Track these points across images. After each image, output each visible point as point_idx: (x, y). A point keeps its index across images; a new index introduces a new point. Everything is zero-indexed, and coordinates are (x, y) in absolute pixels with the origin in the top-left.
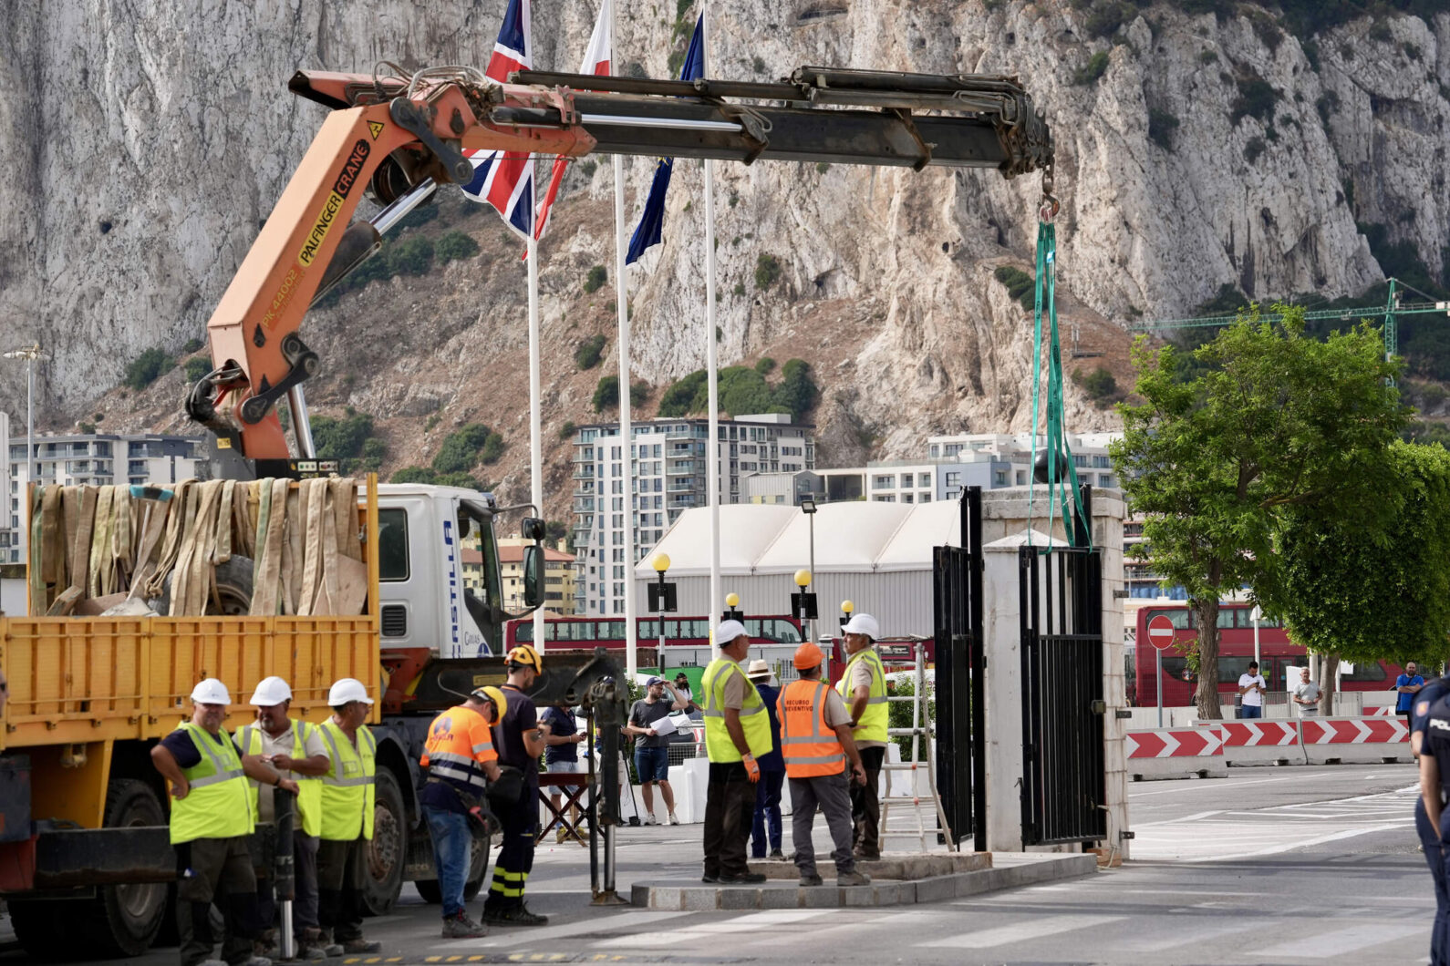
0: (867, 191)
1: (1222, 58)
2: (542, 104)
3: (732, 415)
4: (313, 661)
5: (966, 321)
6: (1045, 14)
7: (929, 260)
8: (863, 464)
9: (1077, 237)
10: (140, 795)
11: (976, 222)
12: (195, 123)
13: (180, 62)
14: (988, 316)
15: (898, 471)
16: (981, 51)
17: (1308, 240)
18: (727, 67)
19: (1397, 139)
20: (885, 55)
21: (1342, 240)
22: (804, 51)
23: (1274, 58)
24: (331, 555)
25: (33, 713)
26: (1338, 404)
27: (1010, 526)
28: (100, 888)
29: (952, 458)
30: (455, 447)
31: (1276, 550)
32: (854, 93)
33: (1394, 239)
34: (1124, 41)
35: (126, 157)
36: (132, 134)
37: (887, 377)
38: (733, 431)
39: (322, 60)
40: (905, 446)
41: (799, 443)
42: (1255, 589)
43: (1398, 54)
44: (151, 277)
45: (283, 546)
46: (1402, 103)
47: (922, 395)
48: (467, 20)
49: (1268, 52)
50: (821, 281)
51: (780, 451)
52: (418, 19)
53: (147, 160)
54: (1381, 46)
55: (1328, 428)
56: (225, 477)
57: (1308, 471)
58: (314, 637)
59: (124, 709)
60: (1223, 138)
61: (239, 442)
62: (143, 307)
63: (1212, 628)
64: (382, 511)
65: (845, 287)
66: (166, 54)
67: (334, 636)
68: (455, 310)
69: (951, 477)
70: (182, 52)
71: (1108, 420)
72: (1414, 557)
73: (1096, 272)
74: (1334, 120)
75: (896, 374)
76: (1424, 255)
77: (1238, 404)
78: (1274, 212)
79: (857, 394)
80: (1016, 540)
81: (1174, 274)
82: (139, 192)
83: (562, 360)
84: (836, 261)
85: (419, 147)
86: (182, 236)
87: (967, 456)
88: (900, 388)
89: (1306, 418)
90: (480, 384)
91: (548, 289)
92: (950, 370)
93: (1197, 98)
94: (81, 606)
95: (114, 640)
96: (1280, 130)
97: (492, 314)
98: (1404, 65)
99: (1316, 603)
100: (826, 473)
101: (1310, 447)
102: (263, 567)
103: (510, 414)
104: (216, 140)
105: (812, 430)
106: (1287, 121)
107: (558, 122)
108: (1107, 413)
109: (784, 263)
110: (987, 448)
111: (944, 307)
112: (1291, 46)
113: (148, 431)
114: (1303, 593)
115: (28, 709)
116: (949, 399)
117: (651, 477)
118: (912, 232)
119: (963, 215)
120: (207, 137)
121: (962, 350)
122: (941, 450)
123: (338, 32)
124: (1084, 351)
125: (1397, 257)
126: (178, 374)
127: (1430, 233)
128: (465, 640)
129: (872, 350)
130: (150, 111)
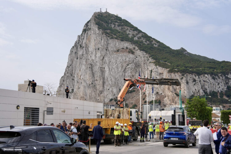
1: (192, 77)
2: (142, 81)
3: (155, 104)
6: (178, 74)
7: (170, 92)
8: (165, 107)
10: (112, 132)
11: (173, 89)
12: (115, 82)
13: (114, 78)
14: (174, 97)
15: (167, 108)
17: (199, 91)
19: (205, 84)
20: (166, 77)
21: (201, 91)
24: (126, 114)
25: (105, 126)
26: (202, 104)
28: (110, 139)
30: (133, 106)
31: (197, 115)
32: (165, 80)
33: (205, 91)
34: (184, 76)
35: (110, 85)
36: (110, 83)
39: (125, 78)
40: (168, 106)
42: (196, 118)
44: (112, 93)
45: (123, 113)
46: (206, 81)
47: (169, 102)
49: (195, 77)
50: (161, 94)
51: (158, 107)
54: (204, 77)
56: (119, 108)
57: (200, 109)
58: (125, 120)
59: (111, 125)
60: (192, 83)
61: (120, 105)
62: (111, 95)
64: (130, 111)
65: (163, 94)
67: (127, 120)
68: (134, 96)
69: (173, 109)
71: (184, 105)
72: (208, 116)
73: (182, 93)
74: (201, 82)
76: (208, 93)
77: (194, 104)
78: (196, 89)
79: (164, 102)
80: (178, 114)
81: (188, 94)
82: (111, 87)
83: (142, 99)
84: (162, 92)
85: (133, 84)
86: (114, 90)
88: (167, 102)
89: (200, 105)
92: (171, 101)
93: (190, 80)
94: (108, 118)
97: (136, 96)
98: (206, 78)
100: (162, 108)
101: (200, 107)
102: (121, 115)
105: (161, 105)
106: (197, 82)
109: (158, 92)
111: (171, 96)
112: (197, 77)
113: (111, 104)
116: (171, 103)
118: (168, 90)
121: (172, 99)
122: (171, 107)
125: (206, 93)
126: (113, 100)
127: (208, 91)
128: (136, 121)
129: (165, 99)
130: (112, 81)
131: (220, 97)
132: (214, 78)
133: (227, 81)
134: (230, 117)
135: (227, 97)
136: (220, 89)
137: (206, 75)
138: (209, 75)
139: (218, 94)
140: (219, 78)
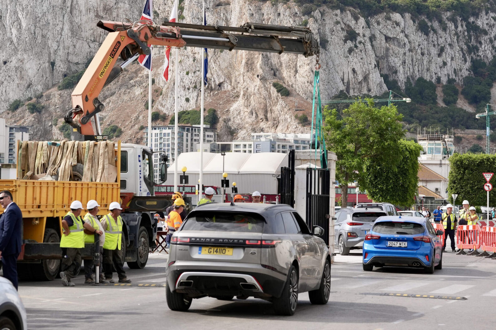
0: (235, 58)
1: (342, 23)
2: (171, 32)
3: (192, 125)
4: (102, 196)
5: (263, 99)
6: (290, 8)
7: (253, 80)
8: (231, 140)
9: (298, 74)
10: (53, 234)
11: (267, 69)
12: (33, 32)
13: (29, 14)
14: (270, 97)
15: (242, 143)
16: (270, 18)
17: (366, 78)
18: (193, 20)
19: (392, 49)
20: (241, 18)
21: (376, 78)
22: (217, 16)
23: (357, 24)
24: (106, 164)
25: (25, 208)
26: (384, 128)
27: (303, 162)
28: (42, 260)
29: (259, 140)
30: (107, 132)
31: (365, 171)
32: (262, 31)
33: (391, 79)
34: (313, 17)
35: (12, 42)
36: (14, 35)
37: (239, 114)
38: (192, 129)
39: (71, 14)
40: (244, 136)
41: (212, 134)
42: (358, 182)
43: (393, 24)
44: (18, 78)
45: (92, 161)
46: (394, 39)
47: (250, 120)
48: (115, 4)
49: (355, 22)
50: (220, 85)
51: (206, 136)
52: (101, 3)
53: (18, 43)
54: (388, 22)
55: (381, 135)
56: (76, 140)
57: (375, 148)
58: (102, 188)
59: (50, 208)
60: (342, 47)
61: (79, 129)
62: (15, 87)
63: (346, 193)
64: (121, 151)
65: (227, 87)
66: (25, 12)
67: (107, 188)
68: (108, 90)
69: (258, 146)
70: (30, 11)
71: (305, 130)
72: (405, 174)
73: (303, 85)
74: (374, 43)
75: (242, 114)
76: (399, 84)
77: (355, 127)
78: (356, 69)
79: (230, 120)
80: (305, 166)
81: (326, 87)
82: (15, 52)
83: (140, 106)
84: (225, 79)
85: (135, 44)
86: (27, 66)
87: (263, 139)
88: (243, 118)
89: (375, 132)
90: (116, 113)
91: (137, 85)
92: (258, 113)
93: (334, 35)
94: (32, 177)
95: (48, 187)
96: (358, 45)
97: (120, 92)
98: (395, 27)
99: (376, 187)
100: (220, 143)
101: (376, 140)
102: (86, 167)
103: (124, 122)
104: (39, 37)
105: (216, 130)
106: (360, 42)
107: (175, 37)
108: (305, 128)
109: (209, 79)
110: (269, 137)
111: (257, 94)
112: (362, 20)
113: (15, 124)
114: (372, 184)
115: (24, 207)
116: (258, 122)
117: (167, 143)
118: (248, 71)
119: (263, 67)
120: (36, 37)
121: (262, 107)
122: (255, 137)
123: (76, 6)
124: (299, 109)
125: (392, 84)
126: (25, 107)
127: (401, 78)
128: (143, 191)
129: (235, 106)
130: (20, 29)
131: (445, 101)
132: (424, 29)
133: (473, 42)
134: (488, 179)
135: (470, 103)
136: (445, 71)
137: (397, 16)
138: (408, 15)
139: (439, 92)
140: (445, 29)
